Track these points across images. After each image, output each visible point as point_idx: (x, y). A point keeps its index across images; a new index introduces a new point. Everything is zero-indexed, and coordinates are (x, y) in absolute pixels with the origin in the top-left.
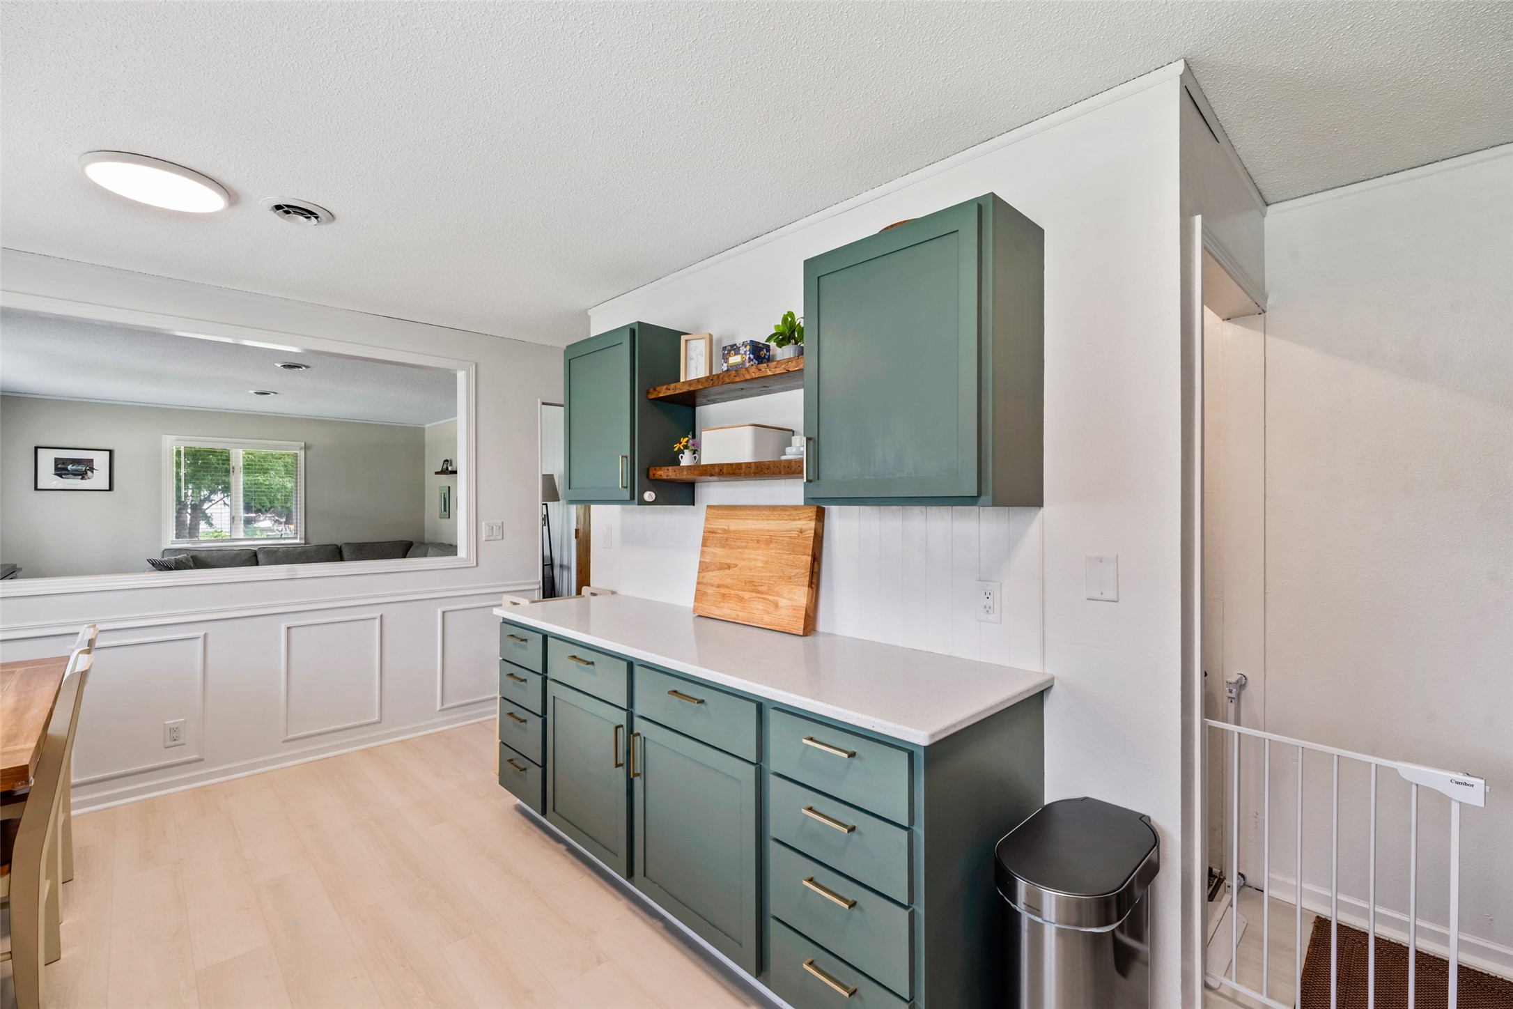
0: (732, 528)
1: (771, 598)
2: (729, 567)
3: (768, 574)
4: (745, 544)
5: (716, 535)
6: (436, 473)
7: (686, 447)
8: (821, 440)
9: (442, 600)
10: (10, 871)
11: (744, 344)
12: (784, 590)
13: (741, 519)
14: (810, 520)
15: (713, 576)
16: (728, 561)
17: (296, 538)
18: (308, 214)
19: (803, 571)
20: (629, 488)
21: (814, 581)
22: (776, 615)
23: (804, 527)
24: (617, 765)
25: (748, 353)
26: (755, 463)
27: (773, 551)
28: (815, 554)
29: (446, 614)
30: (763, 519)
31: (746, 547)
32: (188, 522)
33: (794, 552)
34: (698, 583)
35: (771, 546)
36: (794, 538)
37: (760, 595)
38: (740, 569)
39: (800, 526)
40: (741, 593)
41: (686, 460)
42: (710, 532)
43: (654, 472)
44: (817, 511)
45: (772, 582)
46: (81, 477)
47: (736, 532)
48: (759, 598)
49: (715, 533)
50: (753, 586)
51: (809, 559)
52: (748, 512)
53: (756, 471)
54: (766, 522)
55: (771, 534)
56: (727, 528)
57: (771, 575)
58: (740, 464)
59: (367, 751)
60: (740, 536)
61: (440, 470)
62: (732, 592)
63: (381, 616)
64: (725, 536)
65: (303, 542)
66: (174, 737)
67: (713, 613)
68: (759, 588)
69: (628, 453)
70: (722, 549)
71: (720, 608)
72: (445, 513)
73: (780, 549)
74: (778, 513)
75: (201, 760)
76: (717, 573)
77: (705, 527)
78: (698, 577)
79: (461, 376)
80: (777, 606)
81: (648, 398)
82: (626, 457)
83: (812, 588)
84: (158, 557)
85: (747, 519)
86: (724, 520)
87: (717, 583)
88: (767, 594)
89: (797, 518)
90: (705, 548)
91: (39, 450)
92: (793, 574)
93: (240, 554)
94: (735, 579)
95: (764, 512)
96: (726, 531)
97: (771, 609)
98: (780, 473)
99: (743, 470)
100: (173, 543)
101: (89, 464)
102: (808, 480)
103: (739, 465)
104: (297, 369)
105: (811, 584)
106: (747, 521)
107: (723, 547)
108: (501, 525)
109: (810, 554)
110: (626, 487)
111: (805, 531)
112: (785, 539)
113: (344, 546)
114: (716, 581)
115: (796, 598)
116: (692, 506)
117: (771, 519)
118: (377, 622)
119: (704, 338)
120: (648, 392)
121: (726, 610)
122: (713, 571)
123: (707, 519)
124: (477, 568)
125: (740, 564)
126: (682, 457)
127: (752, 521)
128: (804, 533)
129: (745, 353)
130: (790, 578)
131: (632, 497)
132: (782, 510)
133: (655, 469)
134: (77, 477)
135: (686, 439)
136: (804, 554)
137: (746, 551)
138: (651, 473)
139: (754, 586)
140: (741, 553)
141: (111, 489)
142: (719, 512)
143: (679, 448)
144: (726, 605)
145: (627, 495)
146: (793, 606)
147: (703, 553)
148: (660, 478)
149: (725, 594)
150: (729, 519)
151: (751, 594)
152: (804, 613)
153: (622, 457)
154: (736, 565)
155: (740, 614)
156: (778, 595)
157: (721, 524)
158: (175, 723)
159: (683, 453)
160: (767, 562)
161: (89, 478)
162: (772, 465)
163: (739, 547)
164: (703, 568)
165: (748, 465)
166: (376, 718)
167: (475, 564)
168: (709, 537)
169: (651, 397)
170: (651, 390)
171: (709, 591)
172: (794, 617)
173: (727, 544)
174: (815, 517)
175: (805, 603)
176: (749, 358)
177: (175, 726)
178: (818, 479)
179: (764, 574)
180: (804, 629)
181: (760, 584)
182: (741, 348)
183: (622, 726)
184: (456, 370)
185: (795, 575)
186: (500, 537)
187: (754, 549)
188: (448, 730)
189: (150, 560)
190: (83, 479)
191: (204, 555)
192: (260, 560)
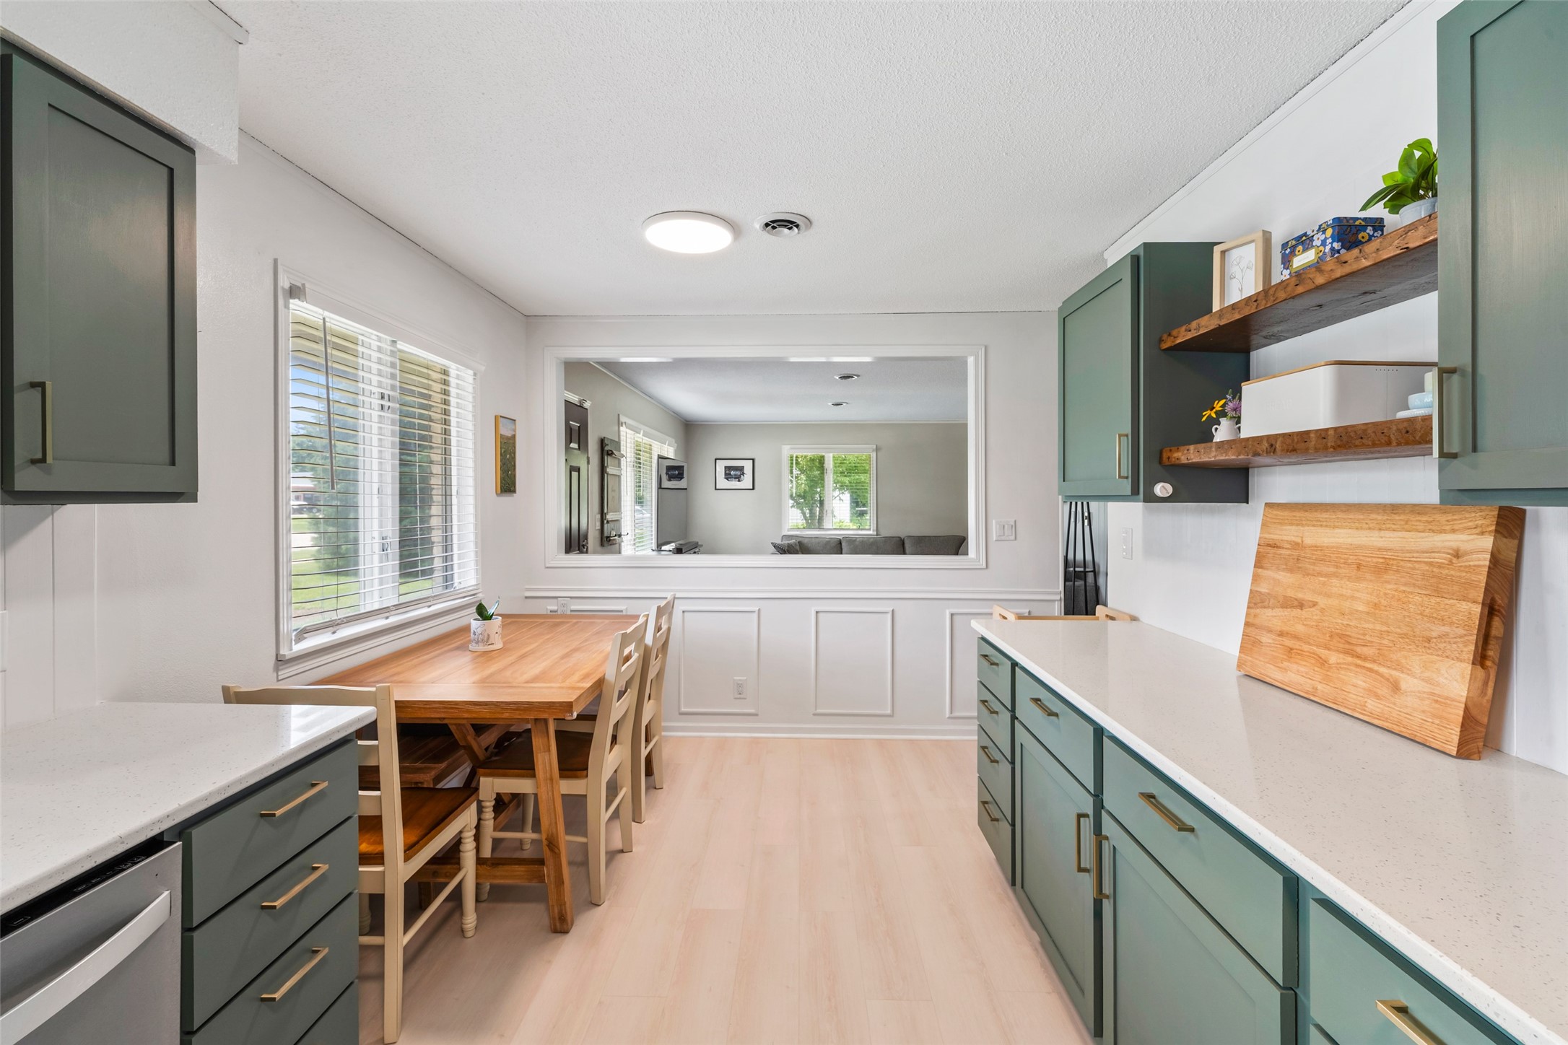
0: (1308, 541)
1: (1382, 670)
2: (1301, 605)
3: (1378, 627)
4: (1332, 569)
5: (1279, 551)
7: (1222, 414)
8: (1482, 370)
9: (951, 602)
10: (587, 776)
11: (1322, 229)
12: (1415, 661)
13: (1326, 526)
14: (1482, 533)
15: (1273, 617)
16: (1300, 596)
17: (870, 529)
18: (789, 224)
19: (1461, 631)
20: (1130, 479)
21: (1490, 653)
22: (1394, 704)
23: (1464, 547)
24: (1081, 870)
25: (1329, 241)
26: (1335, 429)
27: (1389, 586)
28: (1493, 600)
29: (955, 617)
30: (1370, 529)
31: (1335, 575)
32: (818, 514)
33: (1438, 592)
34: (1247, 624)
35: (1387, 577)
36: (1440, 566)
37: (1359, 662)
38: (1322, 610)
39: (1454, 545)
40: (1323, 652)
41: (1222, 432)
42: (1269, 545)
43: (1169, 454)
44: (1499, 516)
45: (1385, 642)
46: (737, 480)
47: (1315, 547)
48: (1357, 666)
49: (1278, 547)
50: (1347, 644)
51: (1477, 609)
52: (1341, 515)
53: (1339, 443)
54: (1376, 533)
55: (1388, 555)
56: (1299, 540)
57: (1385, 628)
58: (1308, 433)
59: (880, 743)
60: (1323, 555)
62: (1306, 647)
63: (893, 610)
64: (1296, 553)
65: (875, 533)
66: (740, 691)
67: (1272, 676)
68: (1359, 649)
69: (1128, 429)
70: (1289, 575)
71: (1285, 670)
73: (1405, 584)
74: (1402, 517)
75: (757, 715)
76: (1279, 612)
77: (1260, 538)
78: (1248, 614)
79: (971, 360)
80: (1396, 687)
81: (1160, 348)
82: (1127, 436)
83: (1483, 665)
84: (779, 541)
85: (1337, 527)
86: (1294, 527)
87: (1279, 628)
88: (1374, 661)
89: (1448, 528)
90: (1260, 570)
91: (717, 460)
92: (1434, 634)
93: (829, 541)
94: (1312, 627)
95: (1374, 516)
96: (1296, 546)
97: (1384, 691)
98: (1389, 443)
99: (1313, 443)
101: (741, 469)
102: (1442, 455)
103: (1304, 436)
104: (850, 379)
105: (1481, 658)
106: (1337, 530)
107: (1291, 571)
108: (1013, 524)
109: (1480, 599)
110: (1127, 478)
111: (1467, 553)
112: (1417, 566)
113: (906, 538)
114: (1277, 624)
115: (1441, 680)
116: (1245, 504)
117: (1388, 529)
118: (889, 616)
119: (1253, 241)
120: (1161, 340)
121: (1294, 675)
122: (1273, 608)
123: (1264, 525)
124: (986, 571)
125: (1323, 602)
126: (1216, 429)
127: (1345, 531)
128: (1460, 560)
129: (1324, 243)
130: (1429, 640)
131: (1135, 491)
132: (1412, 512)
133: (1171, 450)
134: (735, 480)
135: (1222, 402)
136: (1465, 599)
137: (1334, 581)
138: (1165, 456)
139: (1349, 643)
140: (1324, 584)
141: (753, 489)
142: (1286, 513)
143: (1210, 416)
144: (1295, 667)
145: (1126, 487)
146: (1433, 694)
147: (1256, 578)
148: (1177, 462)
149: (1292, 649)
150: (1303, 525)
151: (1341, 656)
152: (1461, 713)
153: (1120, 436)
154: (1315, 604)
155: (1320, 687)
156: (1399, 667)
157: (1289, 534)
158: (740, 680)
159: (1219, 424)
160: (1376, 606)
161: (742, 481)
162: (1369, 431)
163: (1320, 574)
164: (1256, 601)
165: (1323, 434)
166: (889, 712)
167: (984, 566)
168: (1266, 555)
169: (1165, 346)
170: (1165, 337)
171: (1264, 640)
172: (1434, 716)
173: (1299, 568)
174: (1493, 528)
175: (1465, 694)
176: (1332, 249)
177: (740, 682)
178: (1475, 449)
179: (1371, 626)
180: (1460, 744)
181: (1360, 642)
182: (1315, 238)
183: (1086, 816)
184: (966, 357)
185: (1440, 637)
186: (1013, 537)
187: (1349, 579)
188: (956, 741)
189: (772, 543)
190: (739, 481)
191: (806, 541)
192: (843, 547)
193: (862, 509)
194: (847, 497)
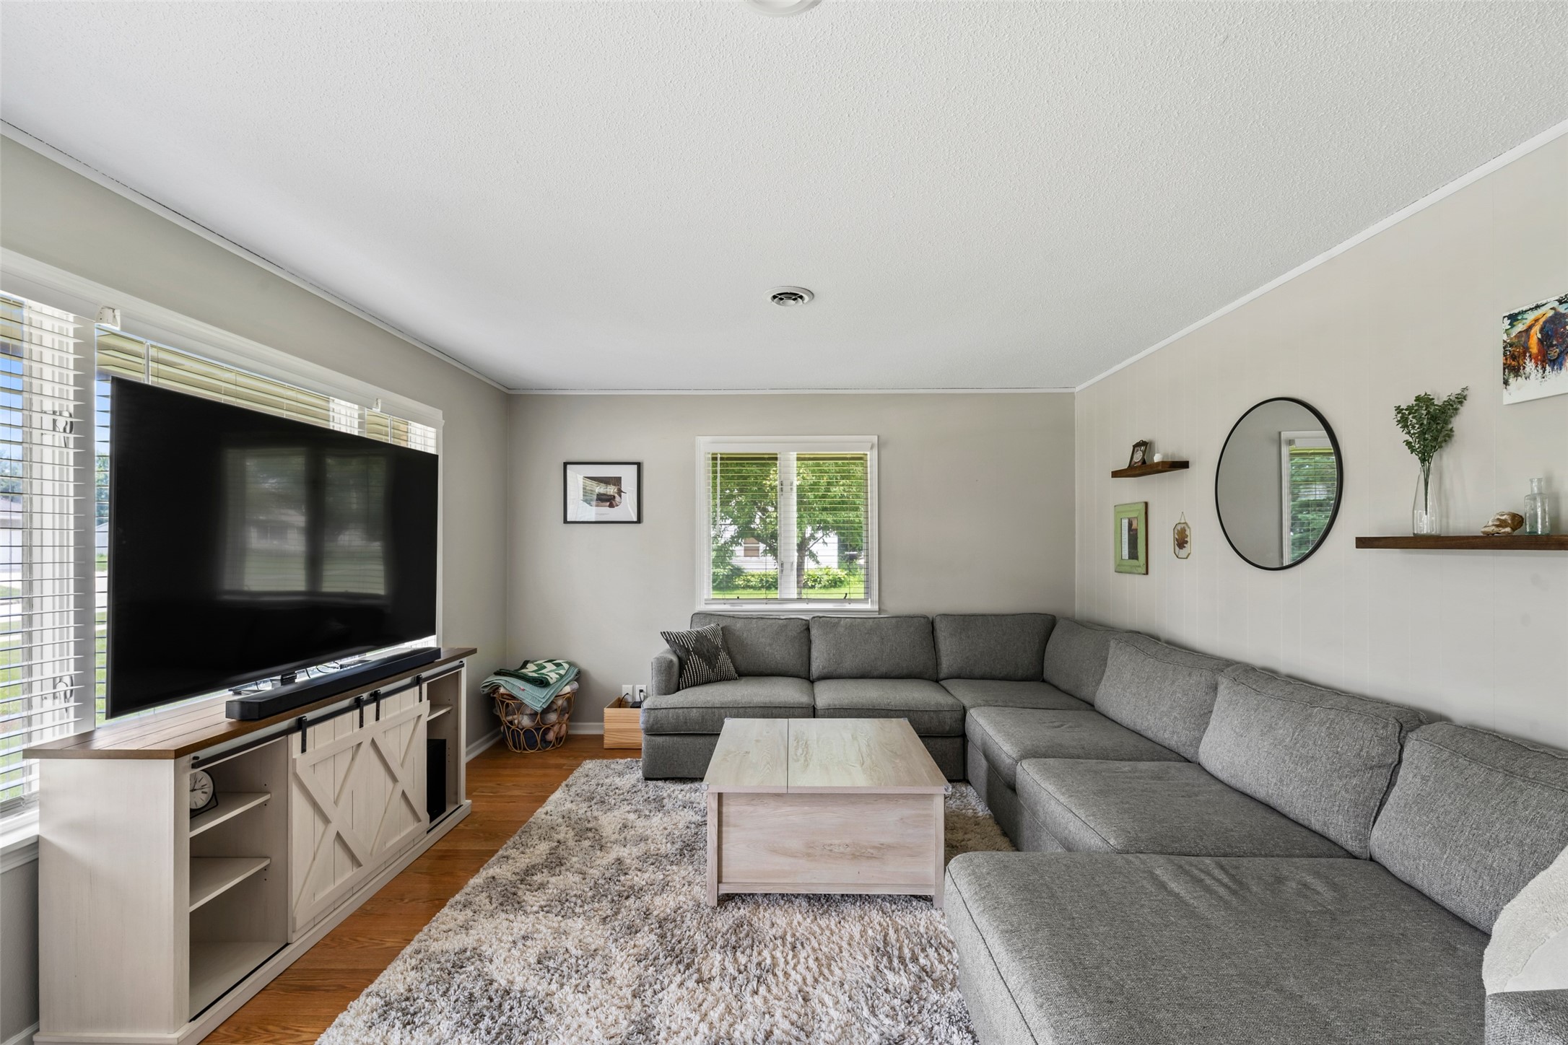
6: (1116, 474)
17: (866, 599)
46: (608, 503)
61: (1126, 466)
65: (876, 607)
72: (1134, 562)
91: (568, 466)
93: (786, 626)
100: (708, 602)
101: (617, 485)
113: (938, 620)
134: (604, 504)
141: (639, 521)
161: (617, 506)
189: (663, 634)
190: (611, 506)
191: (739, 625)
192: (813, 638)
193: (851, 553)
194: (833, 539)
